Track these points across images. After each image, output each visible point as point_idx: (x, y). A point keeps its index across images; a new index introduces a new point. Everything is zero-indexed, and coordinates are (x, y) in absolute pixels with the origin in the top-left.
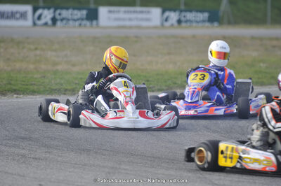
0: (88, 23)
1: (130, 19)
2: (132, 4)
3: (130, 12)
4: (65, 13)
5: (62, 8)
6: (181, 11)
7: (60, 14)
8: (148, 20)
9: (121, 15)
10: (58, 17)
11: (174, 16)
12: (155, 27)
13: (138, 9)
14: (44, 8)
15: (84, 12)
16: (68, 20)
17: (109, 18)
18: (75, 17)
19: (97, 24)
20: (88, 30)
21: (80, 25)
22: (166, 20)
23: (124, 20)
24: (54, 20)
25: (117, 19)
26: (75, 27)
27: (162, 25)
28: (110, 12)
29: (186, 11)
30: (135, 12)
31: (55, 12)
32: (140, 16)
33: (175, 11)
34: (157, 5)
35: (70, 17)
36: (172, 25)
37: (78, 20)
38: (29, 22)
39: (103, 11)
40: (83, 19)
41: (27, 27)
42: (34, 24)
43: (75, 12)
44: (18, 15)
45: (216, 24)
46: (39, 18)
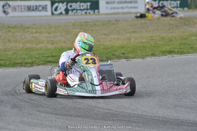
0: (92, 12)
1: (122, 8)
4: (74, 5)
5: (72, 2)
6: (160, 0)
7: (71, 6)
8: (136, 8)
9: (116, 5)
10: (69, 8)
14: (59, 2)
15: (89, 4)
16: (77, 10)
17: (107, 8)
18: (82, 8)
19: (99, 12)
20: (92, 16)
21: (86, 13)
23: (118, 8)
24: (67, 11)
25: (111, 8)
26: (82, 14)
31: (67, 5)
32: (129, 5)
35: (78, 8)
37: (84, 10)
38: (49, 13)
39: (102, 3)
40: (87, 9)
41: (49, 16)
42: (53, 14)
43: (82, 4)
44: (41, 8)
45: (186, 8)
46: (56, 9)
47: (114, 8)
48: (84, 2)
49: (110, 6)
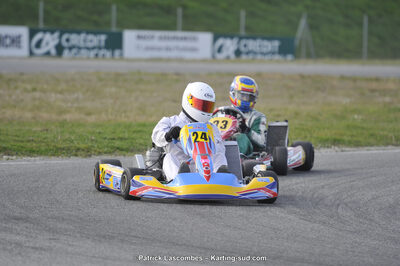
0: (108, 54)
1: (168, 49)
2: (171, 27)
3: (168, 38)
4: (75, 39)
5: (71, 32)
6: (241, 38)
7: (68, 40)
8: (194, 50)
9: (156, 43)
10: (65, 44)
11: (230, 45)
12: (204, 61)
13: (180, 34)
14: (45, 31)
15: (103, 38)
16: (80, 48)
17: (138, 47)
18: (90, 45)
19: (121, 55)
20: (108, 63)
21: (97, 55)
22: (220, 50)
23: (159, 49)
24: (60, 49)
25: (148, 49)
26: (88, 58)
27: (214, 57)
28: (139, 37)
29: (248, 38)
30: (175, 38)
31: (60, 37)
32: (182, 44)
33: (232, 37)
34: (207, 29)
35: (82, 44)
36: (228, 58)
37: (94, 48)
38: (24, 51)
39: (129, 37)
40: (100, 48)
41: (21, 58)
42: (31, 53)
43: (90, 37)
44: (8, 41)
45: (290, 57)
46: (38, 45)
47: (152, 49)
48: (96, 33)
49: (144, 43)
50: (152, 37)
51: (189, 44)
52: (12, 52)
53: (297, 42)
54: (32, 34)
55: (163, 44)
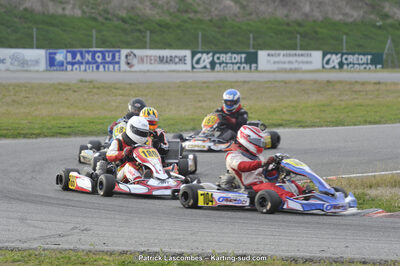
0: (247, 67)
1: (290, 62)
2: (295, 49)
3: (290, 55)
4: (223, 57)
5: (220, 53)
6: (343, 55)
8: (311, 62)
9: (281, 58)
12: (317, 71)
14: (202, 53)
15: (243, 56)
16: (227, 63)
17: (269, 62)
19: (257, 67)
20: (246, 75)
21: (239, 68)
22: (328, 63)
23: (284, 63)
25: (275, 63)
26: (233, 71)
27: (323, 67)
28: (269, 55)
29: (348, 54)
31: (213, 56)
32: (300, 59)
33: (336, 54)
34: (317, 49)
36: (334, 67)
37: (237, 63)
38: (188, 67)
39: (262, 55)
41: (187, 71)
42: (193, 67)
44: (177, 60)
45: (379, 66)
46: (198, 62)
47: (278, 62)
49: (272, 59)
50: (279, 55)
51: (305, 59)
52: (180, 67)
53: (385, 56)
54: (194, 54)
55: (287, 59)
